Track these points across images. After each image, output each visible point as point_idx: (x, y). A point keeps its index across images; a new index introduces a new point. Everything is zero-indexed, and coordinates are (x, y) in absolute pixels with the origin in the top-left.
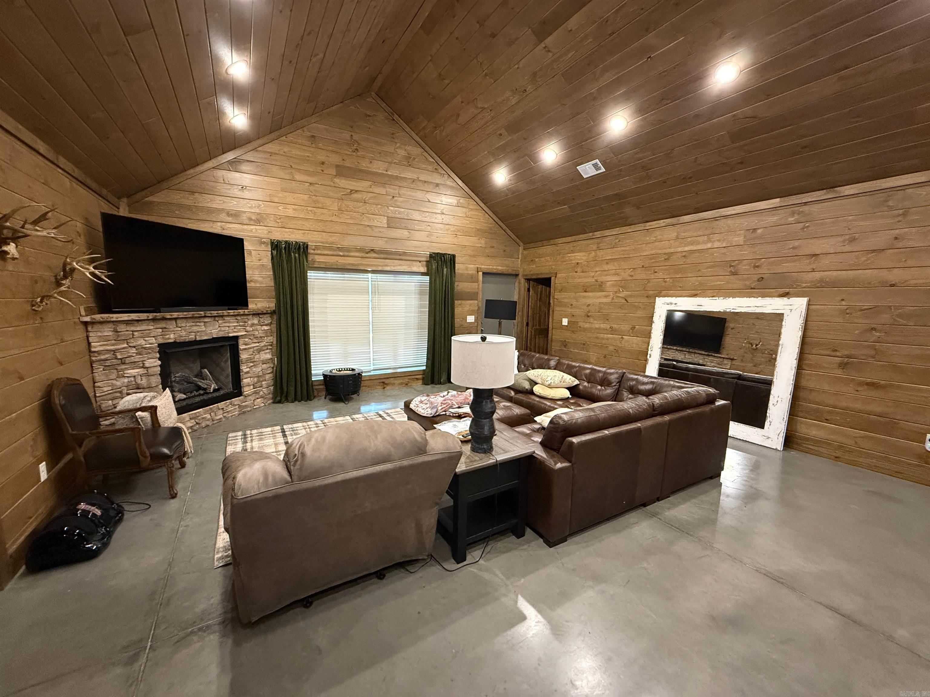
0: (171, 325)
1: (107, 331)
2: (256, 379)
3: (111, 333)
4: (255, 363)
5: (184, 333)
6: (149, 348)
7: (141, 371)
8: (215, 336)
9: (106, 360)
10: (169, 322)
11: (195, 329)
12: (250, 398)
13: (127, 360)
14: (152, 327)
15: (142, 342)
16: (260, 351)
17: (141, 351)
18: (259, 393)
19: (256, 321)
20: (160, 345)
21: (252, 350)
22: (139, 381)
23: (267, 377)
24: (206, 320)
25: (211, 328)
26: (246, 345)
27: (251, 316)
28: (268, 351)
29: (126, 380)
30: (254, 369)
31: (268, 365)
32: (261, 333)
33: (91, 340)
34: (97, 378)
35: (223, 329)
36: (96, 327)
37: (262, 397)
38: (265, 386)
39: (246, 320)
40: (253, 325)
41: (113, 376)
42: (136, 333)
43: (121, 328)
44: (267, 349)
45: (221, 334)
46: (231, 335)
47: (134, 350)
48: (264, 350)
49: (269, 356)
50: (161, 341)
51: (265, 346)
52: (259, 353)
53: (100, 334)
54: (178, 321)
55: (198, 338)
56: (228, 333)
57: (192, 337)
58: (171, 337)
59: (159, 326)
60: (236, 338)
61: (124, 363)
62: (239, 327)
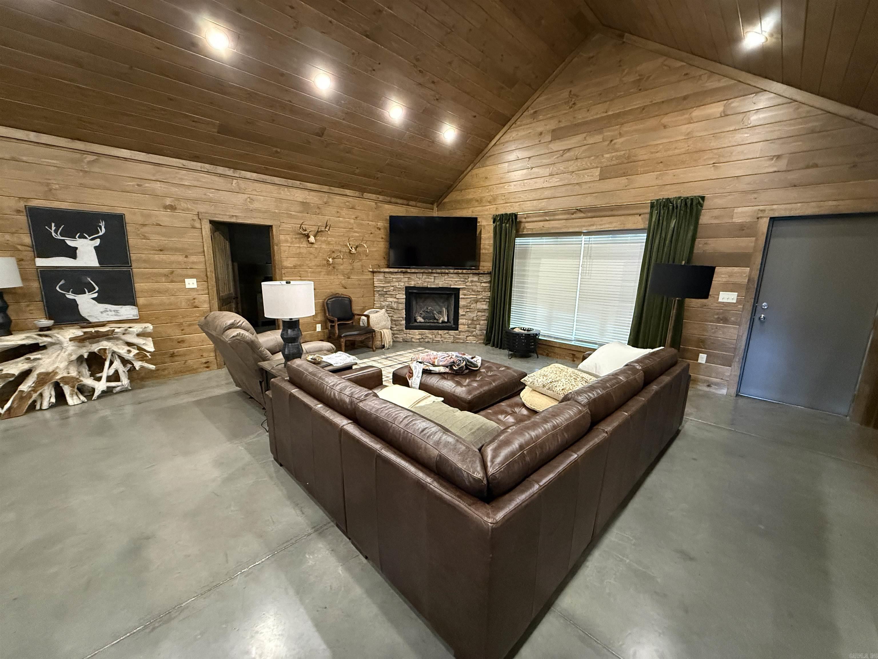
0: (413, 277)
1: (381, 277)
2: (470, 322)
3: (382, 278)
4: (471, 310)
5: (420, 282)
6: (400, 288)
7: (395, 300)
8: (440, 286)
9: (379, 291)
10: (412, 275)
11: (427, 280)
12: (464, 333)
13: (388, 293)
14: (402, 277)
15: (397, 284)
16: (477, 301)
17: (395, 289)
18: (472, 332)
19: (476, 279)
20: (406, 287)
21: (470, 300)
22: (393, 305)
23: (482, 322)
24: (435, 275)
25: (439, 281)
26: (465, 295)
27: (471, 275)
28: (485, 303)
29: (387, 303)
30: (470, 314)
31: (483, 314)
32: (480, 288)
33: (375, 280)
34: (375, 300)
35: (447, 282)
36: (378, 274)
37: (473, 336)
38: (478, 328)
39: (467, 278)
40: (472, 282)
41: (382, 300)
42: (394, 279)
43: (387, 275)
44: (484, 301)
45: (445, 286)
46: (452, 287)
47: (392, 288)
48: (480, 302)
49: (485, 307)
50: (407, 285)
51: (482, 298)
52: (476, 303)
53: (378, 278)
54: (418, 275)
55: (429, 286)
56: (451, 285)
57: (425, 285)
58: (412, 284)
59: (406, 276)
60: (458, 290)
61: (387, 294)
62: (460, 282)
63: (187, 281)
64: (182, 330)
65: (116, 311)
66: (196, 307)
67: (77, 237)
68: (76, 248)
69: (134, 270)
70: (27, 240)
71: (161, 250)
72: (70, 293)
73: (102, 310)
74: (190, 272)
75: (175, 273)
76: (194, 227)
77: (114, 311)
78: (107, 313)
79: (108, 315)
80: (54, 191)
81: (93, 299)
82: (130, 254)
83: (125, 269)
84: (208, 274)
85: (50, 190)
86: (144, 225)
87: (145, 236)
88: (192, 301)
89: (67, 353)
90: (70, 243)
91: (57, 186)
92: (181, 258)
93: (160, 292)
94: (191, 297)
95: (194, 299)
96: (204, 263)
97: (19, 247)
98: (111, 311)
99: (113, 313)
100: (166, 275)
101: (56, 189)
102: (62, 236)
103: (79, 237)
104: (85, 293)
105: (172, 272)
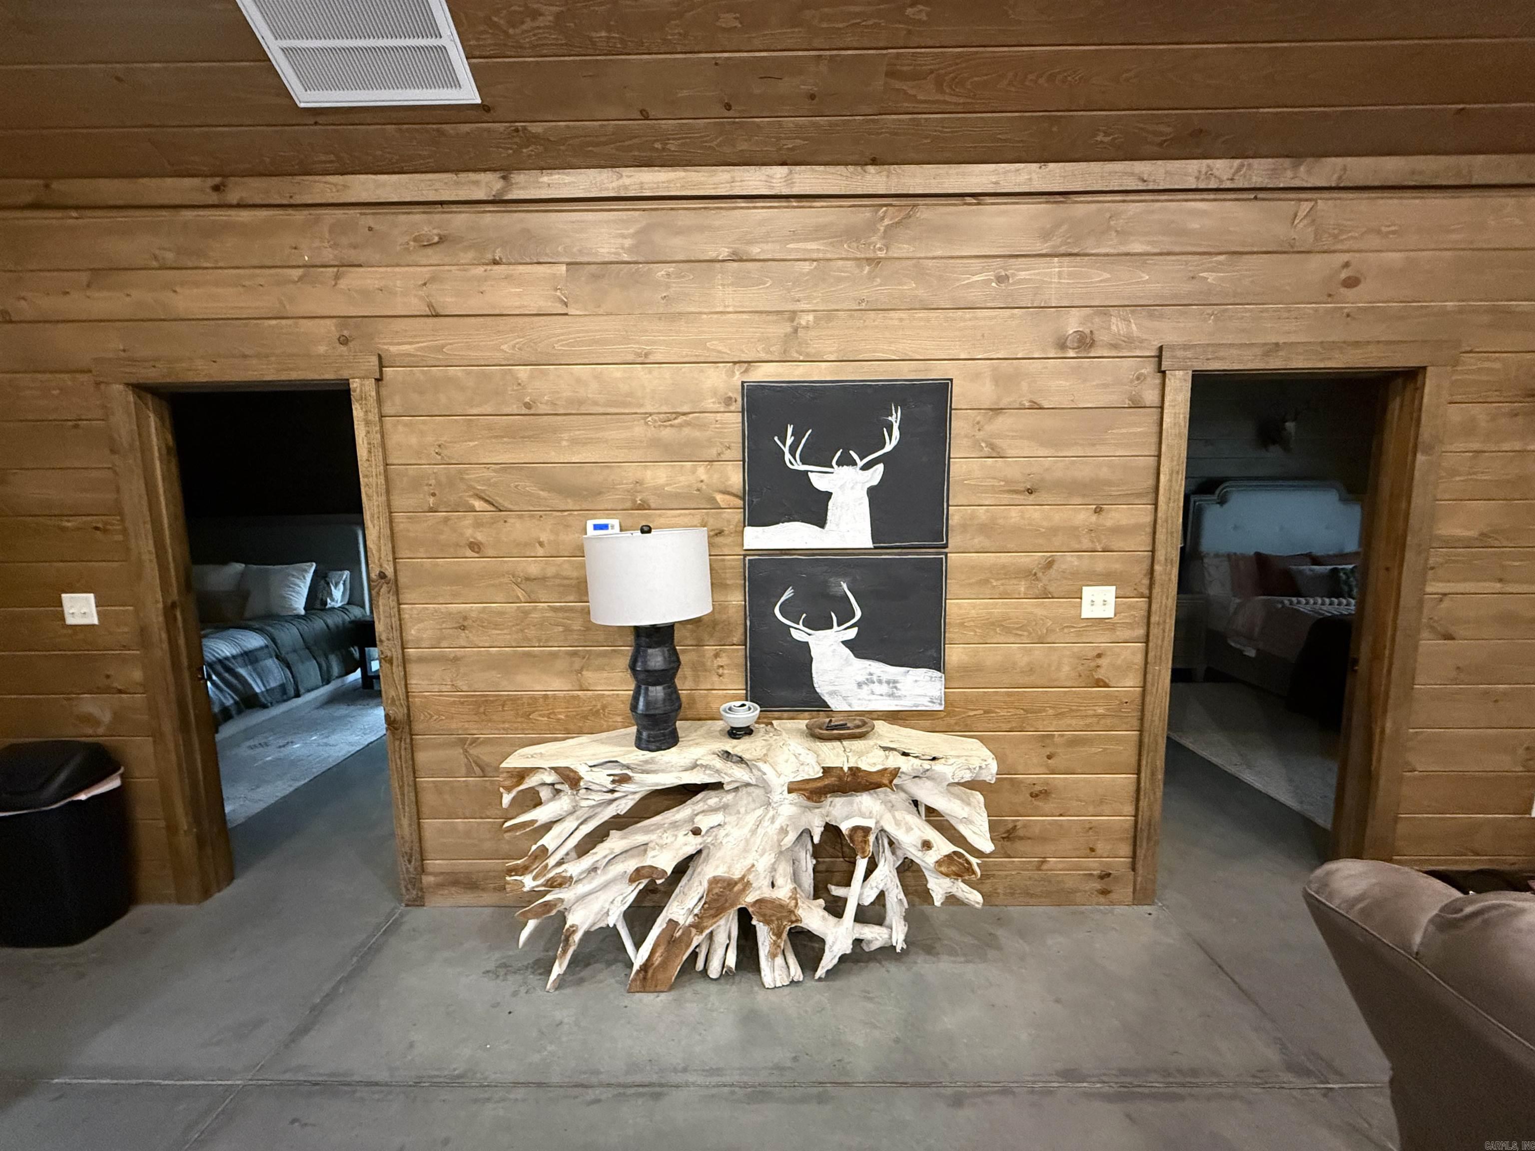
63: (1088, 592)
64: (1049, 757)
65: (893, 683)
66: (1100, 683)
67: (834, 463)
68: (829, 495)
69: (954, 558)
70: (735, 477)
71: (1030, 491)
72: (801, 626)
73: (861, 679)
74: (1101, 563)
75: (1055, 567)
76: (1137, 405)
77: (888, 682)
78: (871, 686)
79: (873, 693)
80: (801, 333)
81: (845, 643)
82: (948, 506)
83: (929, 555)
84: (1157, 568)
85: (796, 331)
86: (997, 411)
87: (992, 446)
88: (1093, 664)
89: (777, 825)
90: (820, 480)
91: (811, 317)
92: (1083, 516)
93: (1008, 630)
94: (1089, 650)
95: (1099, 656)
96: (1149, 530)
97: (719, 497)
98: (880, 682)
99: (885, 689)
100: (1031, 575)
101: (807, 327)
102: (803, 464)
103: (839, 464)
104: (831, 627)
105: (1050, 564)
